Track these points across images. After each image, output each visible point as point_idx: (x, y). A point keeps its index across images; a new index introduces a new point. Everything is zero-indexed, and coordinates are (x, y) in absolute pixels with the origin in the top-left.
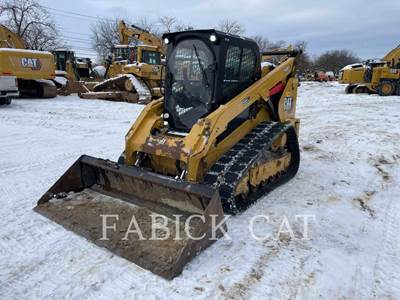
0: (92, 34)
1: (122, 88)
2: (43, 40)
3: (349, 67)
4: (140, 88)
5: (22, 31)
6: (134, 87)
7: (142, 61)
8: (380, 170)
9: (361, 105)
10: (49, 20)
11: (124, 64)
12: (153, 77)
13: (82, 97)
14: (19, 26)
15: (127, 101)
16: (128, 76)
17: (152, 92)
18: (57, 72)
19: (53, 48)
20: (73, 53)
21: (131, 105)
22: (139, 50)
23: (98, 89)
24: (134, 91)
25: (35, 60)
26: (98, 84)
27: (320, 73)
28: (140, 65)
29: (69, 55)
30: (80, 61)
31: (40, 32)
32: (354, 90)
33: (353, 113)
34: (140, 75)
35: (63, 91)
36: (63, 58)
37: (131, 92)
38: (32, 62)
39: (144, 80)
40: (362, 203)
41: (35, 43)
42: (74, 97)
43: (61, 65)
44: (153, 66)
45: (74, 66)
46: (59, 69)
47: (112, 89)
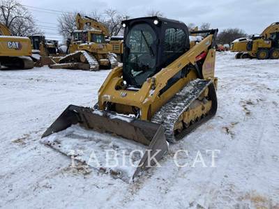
0: (58, 23)
1: (79, 60)
2: (24, 29)
3: (237, 40)
4: (91, 60)
5: (9, 23)
6: (86, 59)
7: (91, 41)
8: (246, 109)
9: (244, 66)
10: (27, 15)
11: (79, 43)
12: (100, 52)
13: (51, 68)
14: (7, 20)
15: (82, 69)
16: (82, 51)
17: (99, 62)
18: (33, 51)
19: (31, 34)
20: (44, 37)
21: (84, 72)
22: (89, 34)
23: (62, 61)
24: (87, 62)
25: (17, 43)
26: (62, 58)
27: (219, 46)
28: (90, 44)
29: (41, 39)
30: (49, 42)
31: (22, 23)
32: (241, 57)
33: (237, 72)
34: (90, 50)
35: (38, 64)
36: (38, 41)
37: (85, 63)
38: (15, 45)
39: (93, 54)
40: (227, 130)
41: (19, 31)
42: (46, 67)
43: (36, 46)
44: (99, 45)
45: (45, 46)
46: (35, 49)
47: (72, 61)
